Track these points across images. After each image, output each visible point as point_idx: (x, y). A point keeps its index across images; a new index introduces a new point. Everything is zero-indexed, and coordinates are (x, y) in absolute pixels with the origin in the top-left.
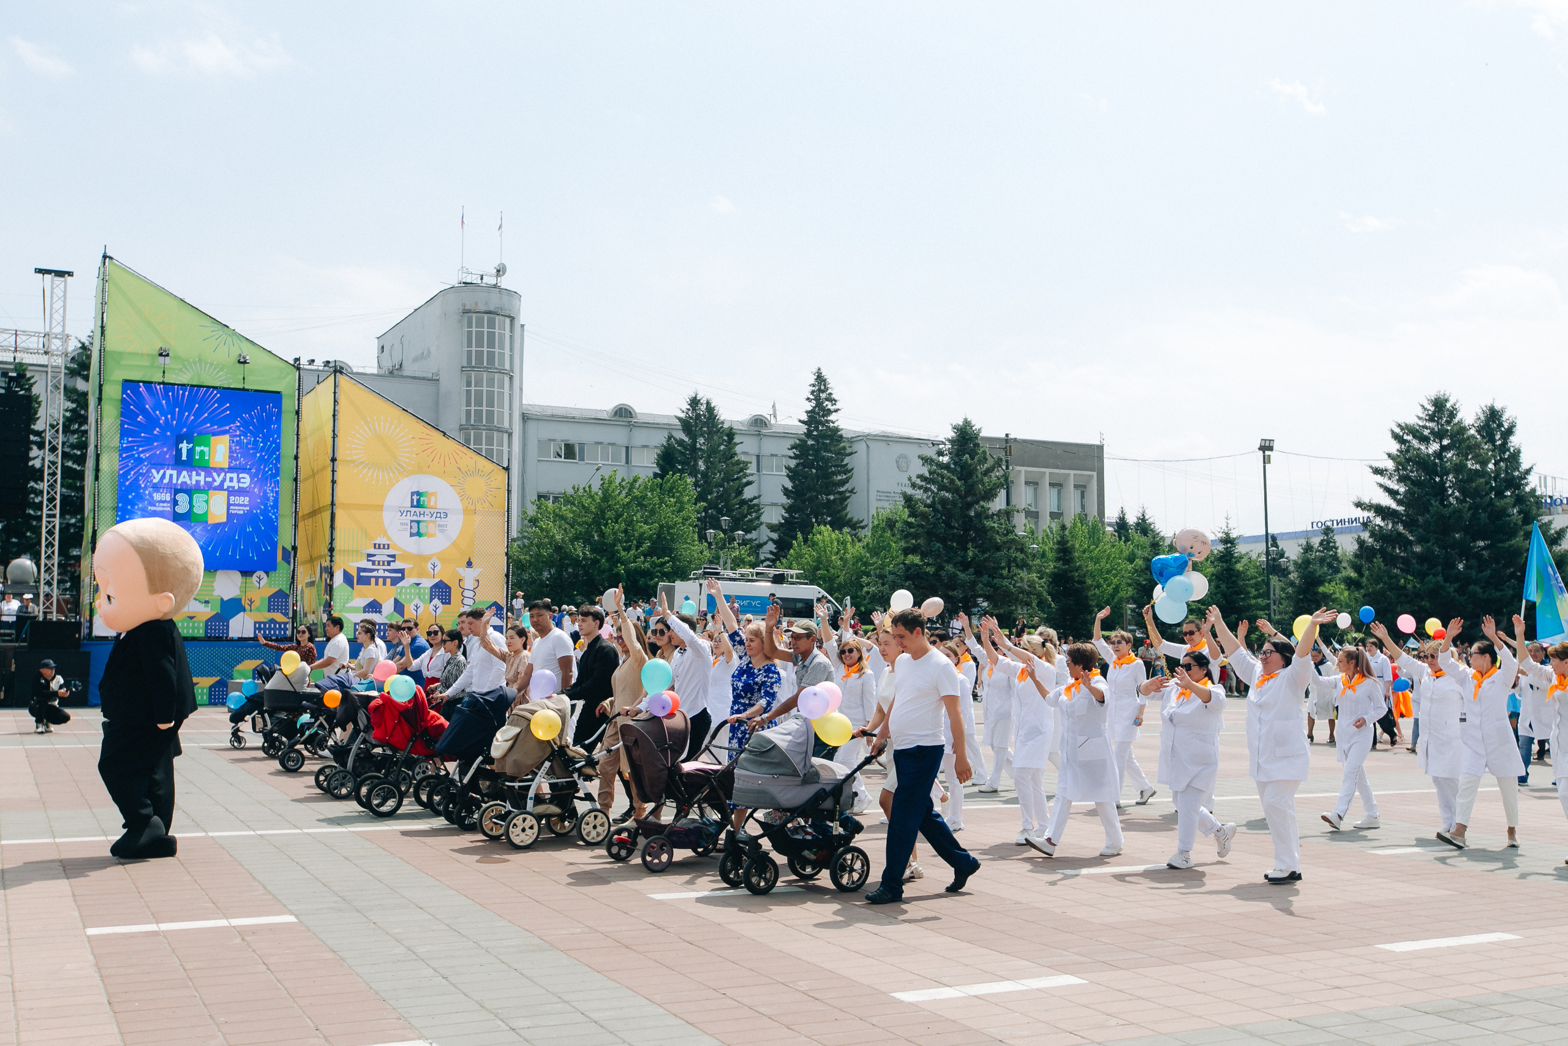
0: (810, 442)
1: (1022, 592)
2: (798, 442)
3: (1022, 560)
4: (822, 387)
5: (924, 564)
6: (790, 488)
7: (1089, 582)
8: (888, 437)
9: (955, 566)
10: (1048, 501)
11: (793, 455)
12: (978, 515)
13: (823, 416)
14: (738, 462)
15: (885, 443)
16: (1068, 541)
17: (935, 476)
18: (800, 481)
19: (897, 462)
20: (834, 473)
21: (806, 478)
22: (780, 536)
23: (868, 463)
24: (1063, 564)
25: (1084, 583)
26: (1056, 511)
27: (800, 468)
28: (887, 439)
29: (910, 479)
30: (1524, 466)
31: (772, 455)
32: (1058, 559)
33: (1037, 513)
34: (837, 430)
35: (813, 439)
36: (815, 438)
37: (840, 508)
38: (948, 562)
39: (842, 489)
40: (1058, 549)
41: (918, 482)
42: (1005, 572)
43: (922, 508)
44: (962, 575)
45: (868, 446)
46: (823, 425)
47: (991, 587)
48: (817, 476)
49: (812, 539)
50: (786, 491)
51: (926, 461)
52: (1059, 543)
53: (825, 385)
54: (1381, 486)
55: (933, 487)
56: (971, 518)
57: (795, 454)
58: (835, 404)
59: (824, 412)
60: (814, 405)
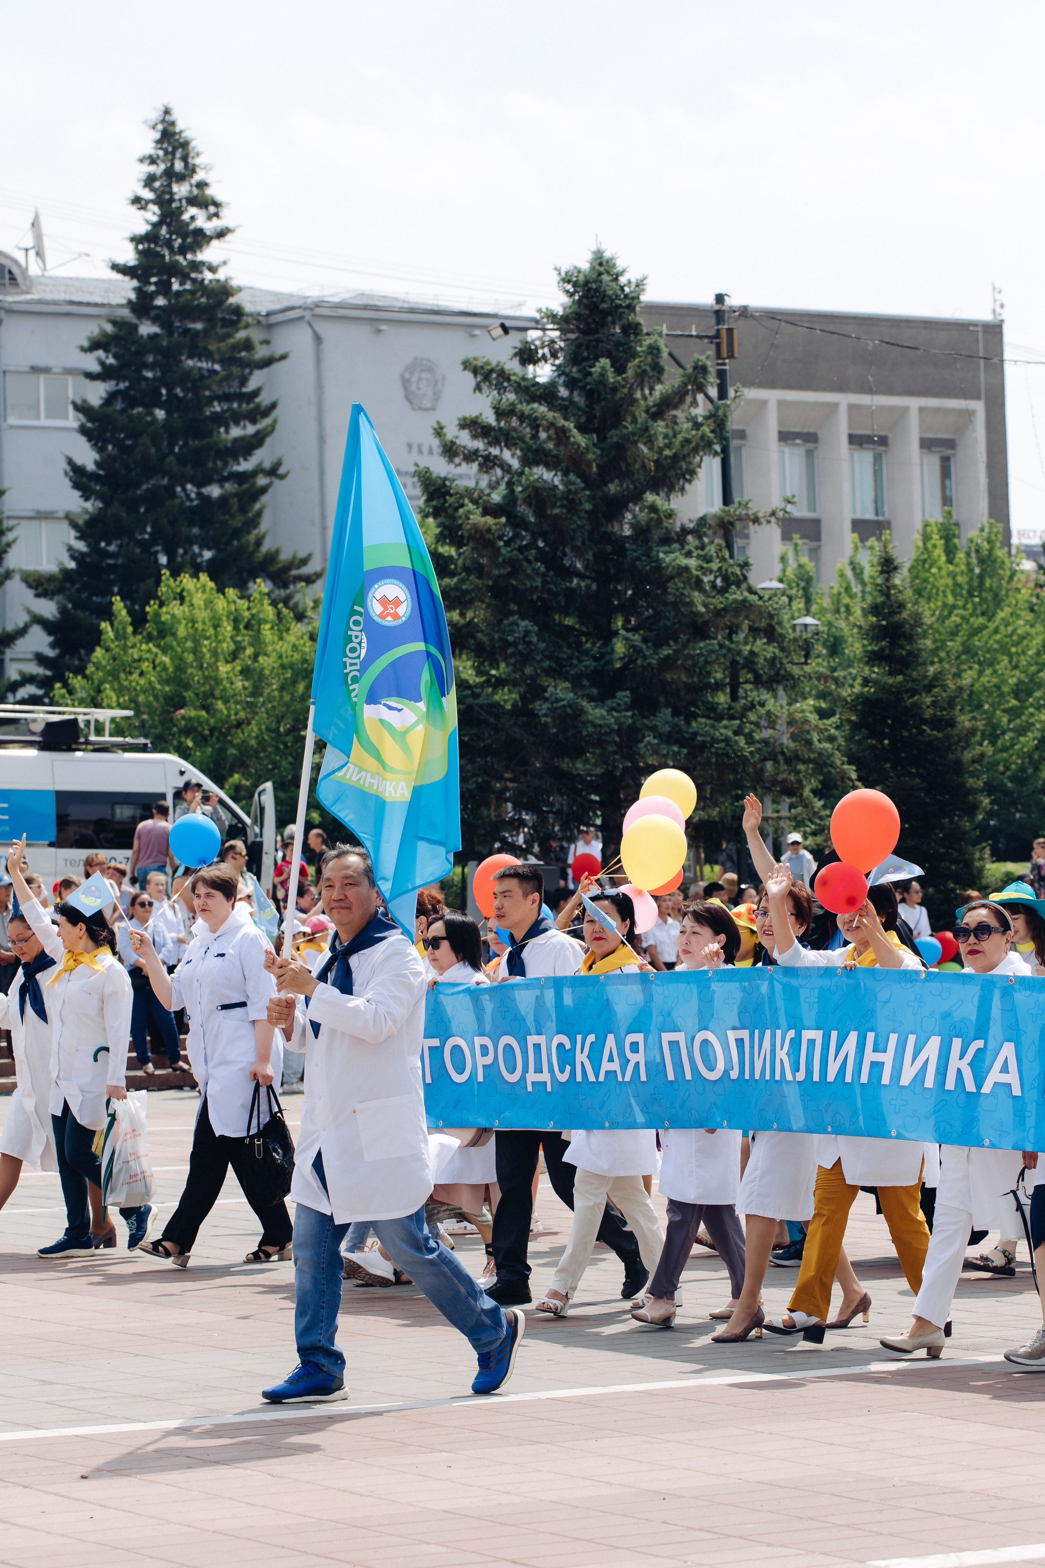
0: (147, 329)
1: (773, 756)
2: (109, 328)
3: (772, 661)
4: (179, 166)
5: (488, 681)
6: (91, 467)
7: (964, 721)
8: (376, 308)
9: (576, 682)
10: (846, 487)
11: (96, 368)
12: (642, 533)
13: (183, 251)
15: (363, 332)
16: (902, 606)
17: (515, 422)
18: (118, 444)
19: (405, 382)
20: (221, 420)
21: (135, 435)
22: (63, 611)
23: (320, 388)
24: (891, 673)
25: (952, 723)
26: (870, 515)
27: (119, 406)
29: (439, 432)
31: (36, 370)
32: (873, 658)
33: (816, 524)
34: (224, 291)
35: (155, 320)
36: (161, 317)
37: (237, 522)
38: (558, 673)
39: (244, 466)
40: (873, 627)
41: (465, 439)
42: (722, 698)
43: (477, 518)
44: (595, 713)
45: (318, 339)
46: (184, 277)
47: (682, 743)
48: (170, 431)
49: (157, 615)
50: (80, 476)
51: (487, 377)
52: (875, 610)
53: (185, 159)
55: (507, 455)
56: (619, 544)
57: (102, 363)
58: (217, 215)
59: (184, 237)
60: (155, 219)
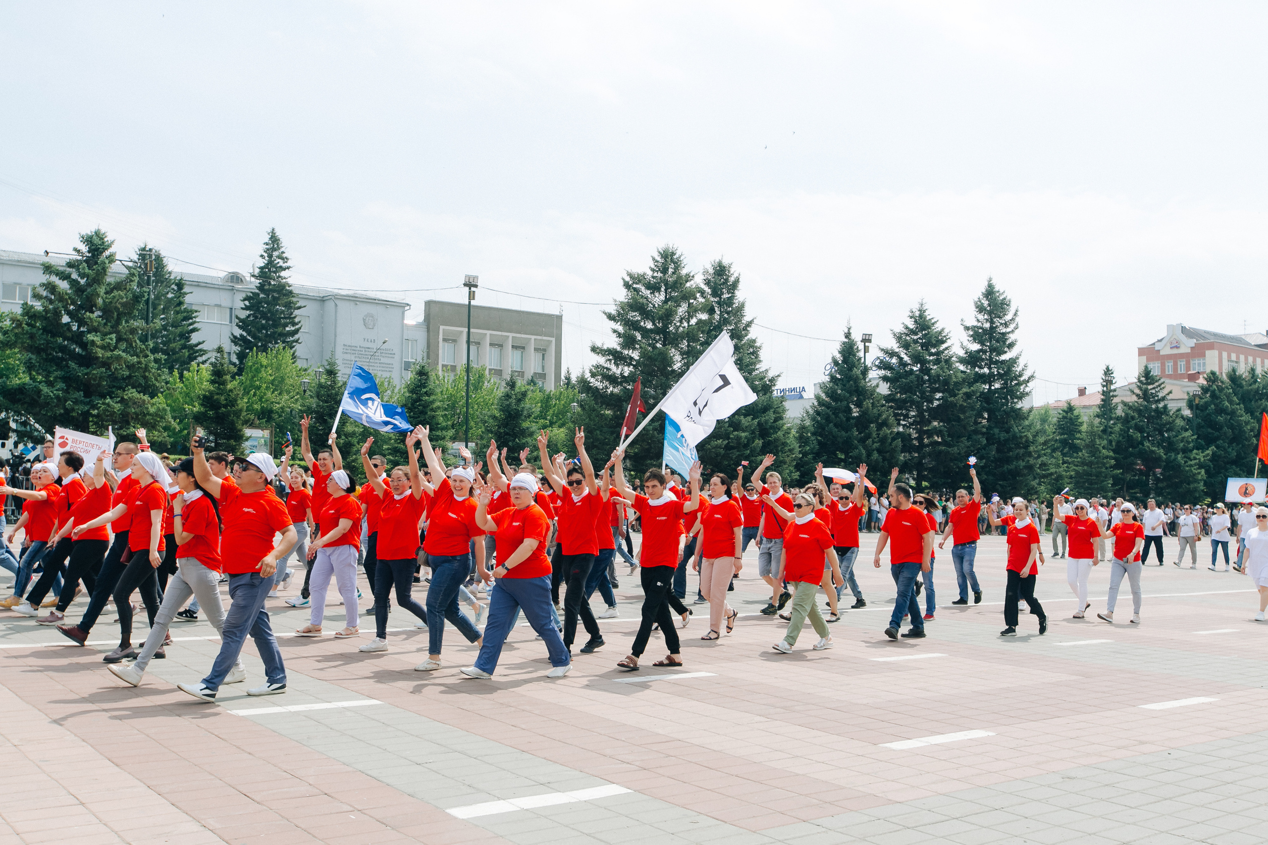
0: (262, 296)
2: (250, 294)
4: (276, 246)
6: (239, 336)
8: (356, 297)
10: (511, 361)
13: (275, 272)
14: (186, 310)
15: (352, 304)
18: (247, 330)
19: (364, 320)
20: (286, 325)
23: (336, 320)
26: (518, 369)
27: (251, 318)
28: (354, 300)
30: (746, 319)
33: (501, 370)
34: (287, 285)
35: (264, 293)
36: (266, 292)
39: (291, 339)
45: (336, 305)
46: (274, 280)
48: (264, 327)
50: (235, 340)
53: (278, 244)
54: (615, 331)
57: (245, 305)
58: (286, 262)
59: (276, 268)
60: (266, 262)
